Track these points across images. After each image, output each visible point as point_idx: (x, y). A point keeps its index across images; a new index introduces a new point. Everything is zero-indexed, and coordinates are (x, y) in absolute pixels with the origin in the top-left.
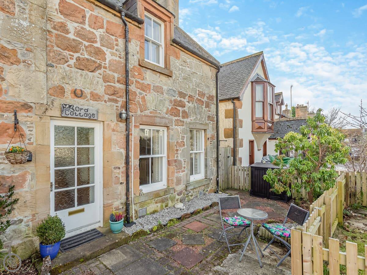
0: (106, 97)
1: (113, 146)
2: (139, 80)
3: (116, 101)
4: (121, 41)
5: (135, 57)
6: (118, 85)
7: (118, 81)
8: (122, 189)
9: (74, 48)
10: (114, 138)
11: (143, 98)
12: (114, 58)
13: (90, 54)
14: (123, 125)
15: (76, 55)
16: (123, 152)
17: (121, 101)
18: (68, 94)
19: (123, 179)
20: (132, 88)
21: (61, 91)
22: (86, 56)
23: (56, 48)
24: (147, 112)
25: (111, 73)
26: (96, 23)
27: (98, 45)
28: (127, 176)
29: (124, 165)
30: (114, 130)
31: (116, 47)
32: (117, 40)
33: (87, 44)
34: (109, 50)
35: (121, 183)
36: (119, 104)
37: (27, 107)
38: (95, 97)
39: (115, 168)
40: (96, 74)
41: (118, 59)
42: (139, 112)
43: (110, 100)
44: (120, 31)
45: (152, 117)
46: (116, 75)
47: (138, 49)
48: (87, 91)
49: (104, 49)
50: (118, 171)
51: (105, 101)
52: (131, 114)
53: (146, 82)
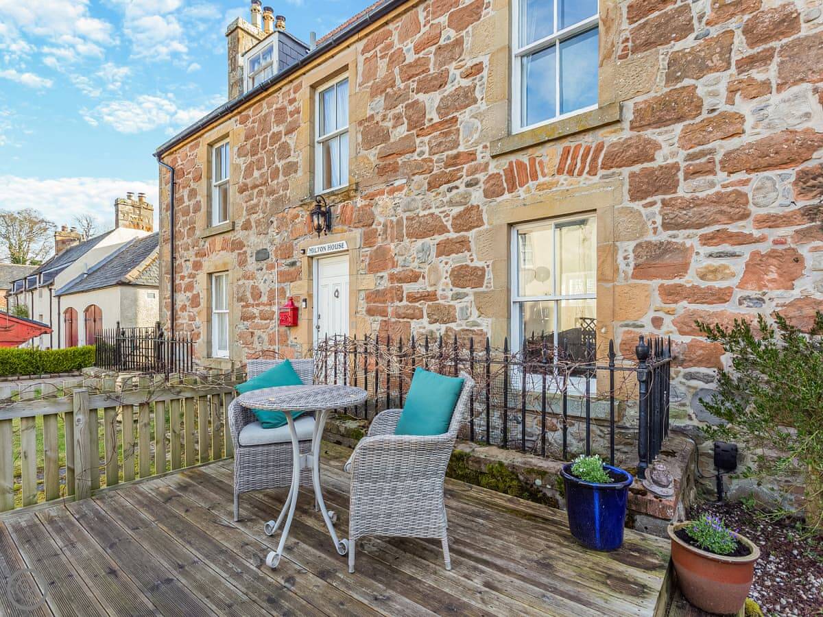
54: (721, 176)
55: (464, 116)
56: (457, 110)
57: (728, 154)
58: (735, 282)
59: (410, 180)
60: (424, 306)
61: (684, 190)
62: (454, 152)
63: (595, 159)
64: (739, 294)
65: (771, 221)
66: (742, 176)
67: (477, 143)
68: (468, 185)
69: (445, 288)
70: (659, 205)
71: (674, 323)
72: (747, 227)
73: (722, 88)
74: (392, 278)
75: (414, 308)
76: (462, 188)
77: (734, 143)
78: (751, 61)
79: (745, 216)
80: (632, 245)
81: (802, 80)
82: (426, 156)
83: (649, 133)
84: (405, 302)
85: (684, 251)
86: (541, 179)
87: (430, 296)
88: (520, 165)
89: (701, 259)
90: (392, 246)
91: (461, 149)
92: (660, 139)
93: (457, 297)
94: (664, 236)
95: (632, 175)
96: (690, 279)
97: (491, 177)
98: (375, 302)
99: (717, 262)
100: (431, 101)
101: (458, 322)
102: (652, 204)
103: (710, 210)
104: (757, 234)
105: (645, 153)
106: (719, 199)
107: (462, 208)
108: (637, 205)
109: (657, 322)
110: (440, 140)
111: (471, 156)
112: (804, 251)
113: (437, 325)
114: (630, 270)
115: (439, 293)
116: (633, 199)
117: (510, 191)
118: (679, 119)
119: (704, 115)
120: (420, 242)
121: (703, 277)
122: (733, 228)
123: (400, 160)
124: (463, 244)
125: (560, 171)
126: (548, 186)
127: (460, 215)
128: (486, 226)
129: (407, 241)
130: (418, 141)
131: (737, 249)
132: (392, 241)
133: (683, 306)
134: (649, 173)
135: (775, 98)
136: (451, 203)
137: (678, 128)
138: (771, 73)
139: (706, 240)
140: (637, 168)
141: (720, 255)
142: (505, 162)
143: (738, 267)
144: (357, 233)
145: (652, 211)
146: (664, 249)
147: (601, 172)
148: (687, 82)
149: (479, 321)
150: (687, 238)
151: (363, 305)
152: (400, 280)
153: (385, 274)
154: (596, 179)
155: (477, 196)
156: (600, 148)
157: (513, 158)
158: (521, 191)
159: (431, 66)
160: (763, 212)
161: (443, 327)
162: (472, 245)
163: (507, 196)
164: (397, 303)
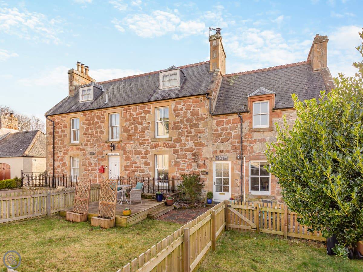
0: (232, 151)
1: (235, 171)
2: (249, 139)
3: (236, 151)
4: (239, 125)
5: (247, 129)
6: (237, 144)
7: (237, 143)
8: (239, 189)
9: (220, 135)
10: (235, 167)
11: (252, 148)
12: (236, 133)
13: (226, 135)
14: (239, 162)
15: (221, 138)
16: (240, 173)
17: (239, 151)
18: (218, 152)
19: (239, 185)
20: (245, 144)
21: (216, 152)
22: (224, 137)
23: (215, 138)
24: (254, 154)
25: (234, 140)
26: (228, 122)
27: (229, 131)
28: (242, 184)
29: (240, 179)
30: (235, 164)
31: (236, 128)
32: (237, 125)
33: (224, 132)
34: (233, 131)
35: (239, 187)
36: (238, 153)
37: (207, 158)
38: (228, 151)
39: (236, 180)
40: (228, 142)
41: (237, 133)
42: (249, 154)
43: (234, 152)
44: (239, 120)
45: (257, 156)
46: (236, 140)
47: (248, 124)
48: (225, 150)
49: (231, 131)
50: (237, 181)
51: (232, 153)
52: (244, 156)
53: (253, 139)
54: (184, 152)
55: (146, 132)
56: (145, 130)
57: (185, 149)
58: (185, 168)
59: (135, 142)
60: (138, 169)
61: (180, 153)
62: (144, 138)
63: (168, 145)
64: (186, 169)
65: (189, 159)
66: (186, 152)
67: (149, 138)
68: (147, 146)
69: (142, 166)
70: (177, 155)
71: (179, 174)
72: (186, 160)
73: (184, 139)
74: (131, 163)
75: (136, 169)
76: (146, 146)
77: (185, 147)
78: (187, 136)
79: (187, 158)
80: (173, 161)
81: (192, 141)
82: (138, 138)
83: (176, 143)
84: (134, 168)
85: (180, 163)
86: (160, 147)
87: (139, 167)
88: (157, 144)
89: (182, 164)
90: (131, 156)
91: (146, 138)
92: (177, 145)
93: (145, 168)
94: (177, 160)
95: (173, 149)
96: (180, 167)
97: (152, 145)
98: (126, 168)
99: (183, 165)
100: (140, 127)
101: (145, 173)
102: (176, 155)
103: (183, 157)
104: (188, 161)
105: (175, 146)
106: (184, 155)
107: (146, 150)
108: (174, 154)
109: (177, 173)
110: (141, 135)
111: (148, 140)
112: (192, 164)
113: (141, 173)
114: (173, 165)
115: (141, 167)
116: (173, 153)
117: (155, 148)
118: (179, 142)
119: (182, 142)
120: (137, 156)
121: (182, 167)
122: (185, 160)
123: (133, 137)
124: (146, 157)
125: (163, 146)
126: (161, 149)
127: (145, 151)
128: (150, 154)
129: (134, 155)
130: (137, 134)
131: (186, 163)
132: (131, 154)
133: (180, 171)
134: (176, 149)
135: (190, 142)
136: (144, 149)
137: (179, 143)
138: (189, 139)
139: (183, 161)
140: (174, 148)
141: (184, 164)
142: (154, 143)
143: (186, 165)
144: (122, 152)
145: (176, 156)
146: (177, 162)
147: (169, 148)
148: (180, 137)
149: (149, 172)
150: (180, 161)
151: (123, 168)
152: (133, 163)
153: (129, 162)
154: (168, 149)
155: (149, 148)
156: (169, 144)
157: (155, 142)
158: (157, 149)
159: (140, 119)
160: (189, 158)
161: (142, 173)
162: (148, 158)
163: (154, 149)
164: (132, 168)
